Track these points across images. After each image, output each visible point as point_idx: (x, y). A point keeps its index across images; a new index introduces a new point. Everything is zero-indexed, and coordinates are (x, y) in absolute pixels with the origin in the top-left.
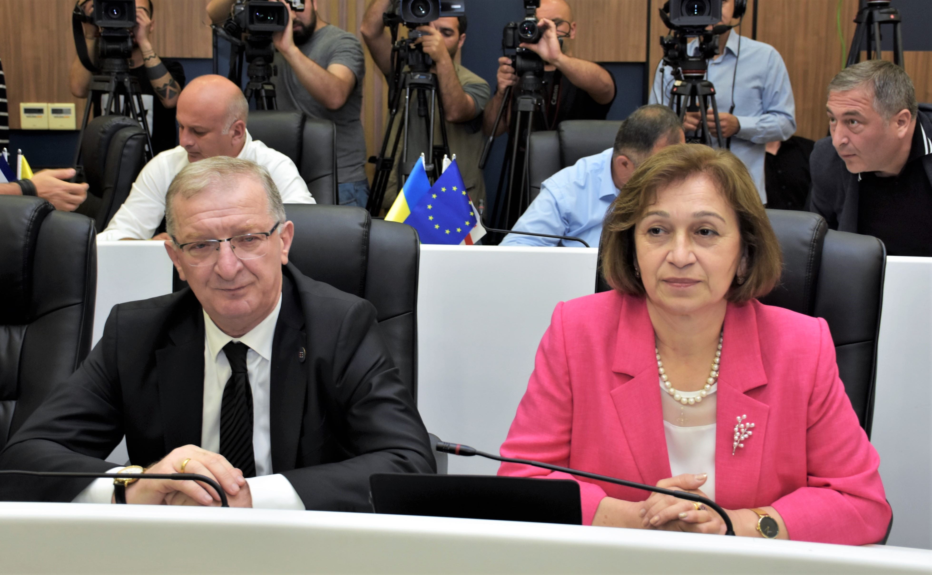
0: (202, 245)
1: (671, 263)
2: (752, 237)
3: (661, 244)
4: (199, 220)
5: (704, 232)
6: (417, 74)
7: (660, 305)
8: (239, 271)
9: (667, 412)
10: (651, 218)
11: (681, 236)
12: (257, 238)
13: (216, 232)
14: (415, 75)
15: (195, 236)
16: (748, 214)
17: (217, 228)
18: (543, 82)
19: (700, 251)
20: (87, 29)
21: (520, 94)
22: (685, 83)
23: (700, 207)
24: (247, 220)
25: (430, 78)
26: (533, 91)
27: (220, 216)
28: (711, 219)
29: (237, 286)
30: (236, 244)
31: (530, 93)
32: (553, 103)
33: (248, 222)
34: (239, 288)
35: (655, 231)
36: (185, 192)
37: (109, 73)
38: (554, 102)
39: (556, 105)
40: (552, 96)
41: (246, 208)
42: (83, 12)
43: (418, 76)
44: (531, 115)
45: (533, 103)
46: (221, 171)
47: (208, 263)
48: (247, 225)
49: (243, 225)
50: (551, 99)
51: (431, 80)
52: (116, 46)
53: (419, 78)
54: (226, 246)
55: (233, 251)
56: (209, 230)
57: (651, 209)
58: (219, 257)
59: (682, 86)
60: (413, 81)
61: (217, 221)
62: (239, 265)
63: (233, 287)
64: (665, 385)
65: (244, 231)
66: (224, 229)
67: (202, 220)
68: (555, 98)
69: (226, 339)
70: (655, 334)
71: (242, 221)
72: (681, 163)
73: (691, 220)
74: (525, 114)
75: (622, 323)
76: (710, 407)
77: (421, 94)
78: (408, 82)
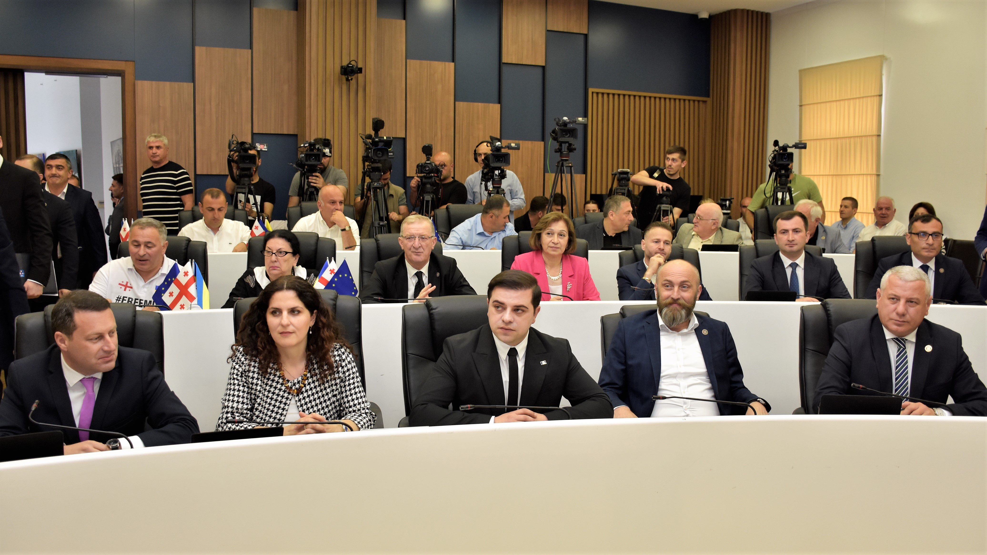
0: (409, 238)
1: (553, 243)
2: (571, 238)
3: (551, 237)
5: (561, 235)
7: (547, 254)
8: (420, 247)
9: (549, 282)
10: (549, 230)
11: (556, 235)
12: (426, 239)
13: (415, 235)
14: (374, 184)
16: (572, 232)
18: (435, 188)
19: (560, 240)
20: (234, 165)
22: (494, 189)
23: (561, 229)
24: (424, 233)
28: (564, 232)
29: (418, 251)
30: (420, 239)
31: (429, 193)
35: (549, 234)
36: (408, 222)
37: (244, 184)
38: (440, 196)
41: (424, 229)
42: (233, 158)
45: (431, 197)
46: (419, 218)
47: (412, 243)
52: (246, 172)
54: (417, 239)
57: (549, 228)
58: (415, 242)
61: (416, 232)
62: (420, 245)
64: (548, 275)
66: (418, 234)
67: (412, 231)
69: (416, 271)
70: (545, 262)
72: (557, 217)
73: (559, 232)
75: (535, 260)
76: (560, 281)
77: (376, 192)
78: (372, 186)
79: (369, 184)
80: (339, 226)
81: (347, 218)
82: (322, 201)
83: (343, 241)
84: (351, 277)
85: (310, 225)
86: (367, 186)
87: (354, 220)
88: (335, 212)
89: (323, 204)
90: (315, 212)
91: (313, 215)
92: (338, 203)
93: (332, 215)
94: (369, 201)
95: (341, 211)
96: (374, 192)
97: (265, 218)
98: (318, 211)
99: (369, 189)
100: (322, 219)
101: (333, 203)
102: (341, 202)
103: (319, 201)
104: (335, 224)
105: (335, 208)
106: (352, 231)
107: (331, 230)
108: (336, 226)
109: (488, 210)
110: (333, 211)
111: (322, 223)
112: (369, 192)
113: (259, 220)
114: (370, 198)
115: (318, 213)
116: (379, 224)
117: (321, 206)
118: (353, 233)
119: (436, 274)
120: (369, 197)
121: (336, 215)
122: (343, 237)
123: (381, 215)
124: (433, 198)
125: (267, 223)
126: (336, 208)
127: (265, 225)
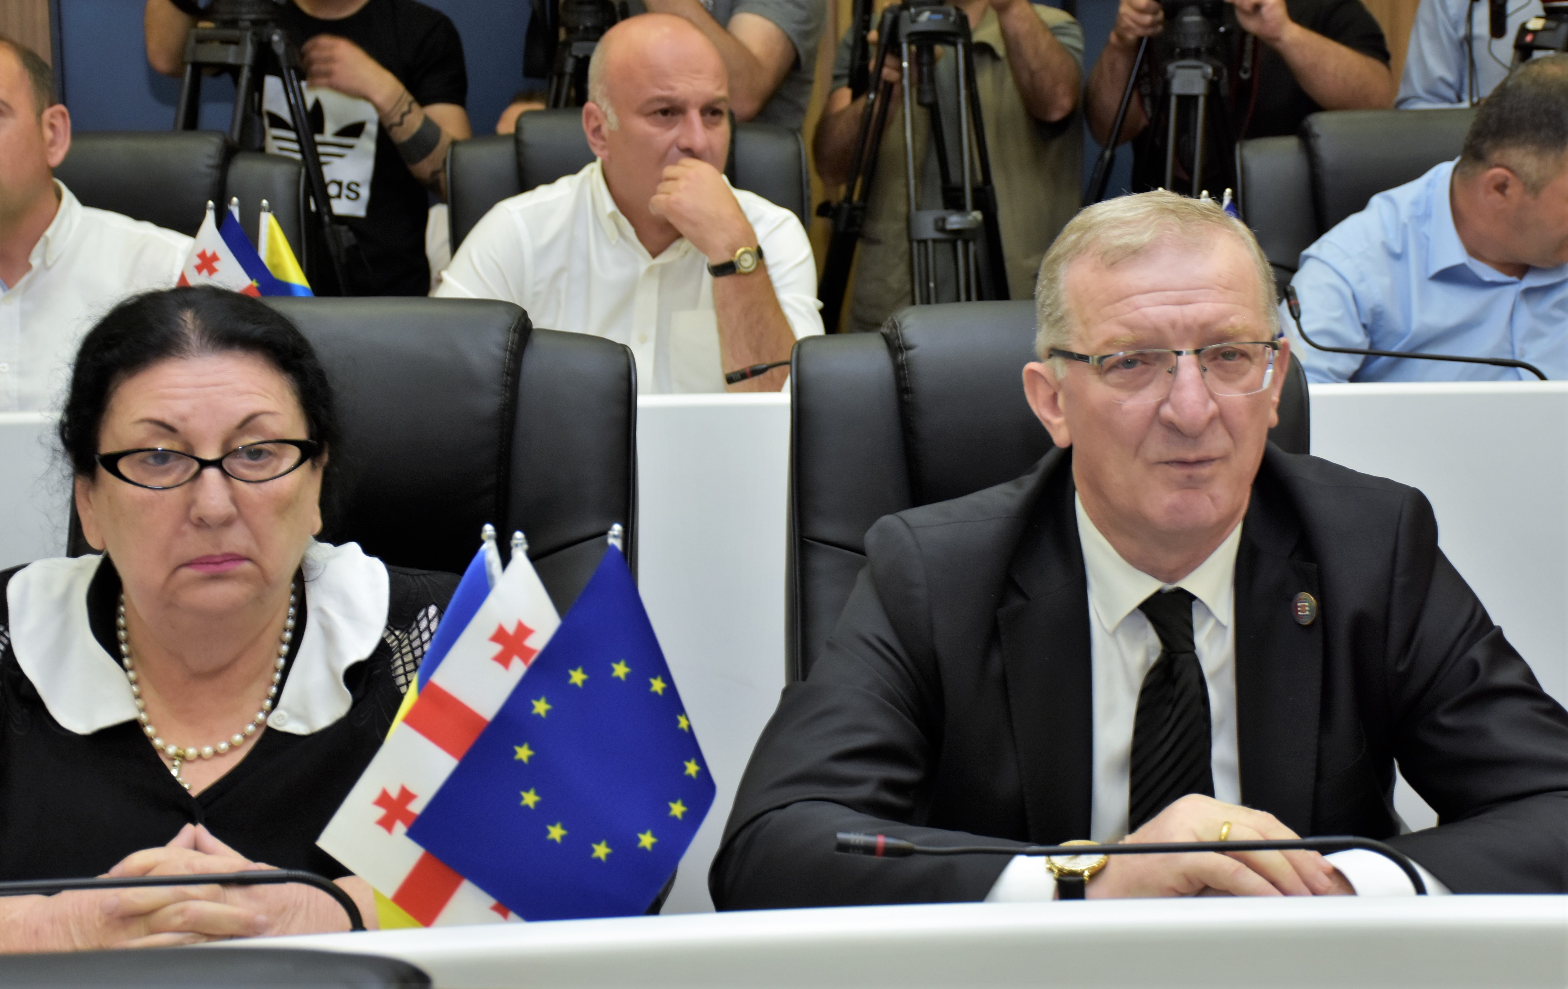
4: (1137, 308)
6: (925, 11)
12: (1244, 355)
13: (1171, 335)
14: (918, 14)
15: (1124, 342)
17: (1173, 325)
18: (1222, 29)
21: (1172, 57)
22: (1553, 24)
24: (1231, 315)
25: (952, 19)
26: (1203, 49)
27: (1180, 303)
30: (1207, 363)
31: (1196, 54)
32: (1244, 76)
33: (1232, 319)
34: (1200, 462)
36: (1105, 253)
38: (1245, 72)
39: (1251, 80)
40: (1241, 59)
41: (1230, 292)
43: (925, 16)
44: (1201, 102)
45: (1204, 77)
47: (1148, 397)
48: (1233, 326)
49: (1224, 326)
50: (1240, 66)
51: (954, 22)
53: (929, 20)
54: (1188, 365)
55: (1203, 377)
56: (1158, 330)
58: (1172, 388)
59: (1545, 29)
60: (917, 28)
61: (1174, 312)
62: (1212, 407)
63: (1192, 456)
65: (1222, 337)
66: (1188, 329)
67: (1144, 310)
68: (1247, 64)
71: (1224, 316)
74: (1187, 102)
77: (925, 58)
78: (906, 28)
79: (889, 17)
80: (702, 246)
81: (747, 199)
82: (605, 105)
83: (721, 330)
84: (658, 685)
85: (545, 238)
86: (880, 29)
87: (786, 213)
88: (675, 163)
89: (611, 124)
90: (573, 169)
91: (565, 185)
92: (694, 115)
93: (661, 180)
94: (892, 106)
95: (712, 161)
96: (917, 61)
97: (260, 209)
98: (593, 159)
99: (891, 45)
100: (609, 206)
101: (665, 112)
102: (711, 111)
103: (589, 105)
104: (679, 236)
105: (674, 143)
106: (775, 273)
107: (664, 268)
108: (683, 245)
109: (1487, 145)
110: (663, 159)
111: (609, 226)
112: (890, 60)
113: (223, 221)
114: (896, 91)
115: (592, 172)
116: (940, 225)
117: (605, 130)
118: (777, 283)
119: (1289, 600)
120: (889, 86)
121: (682, 184)
122: (721, 306)
123: (954, 177)
124: (1213, 85)
125: (272, 238)
126: (684, 142)
127: (263, 253)
